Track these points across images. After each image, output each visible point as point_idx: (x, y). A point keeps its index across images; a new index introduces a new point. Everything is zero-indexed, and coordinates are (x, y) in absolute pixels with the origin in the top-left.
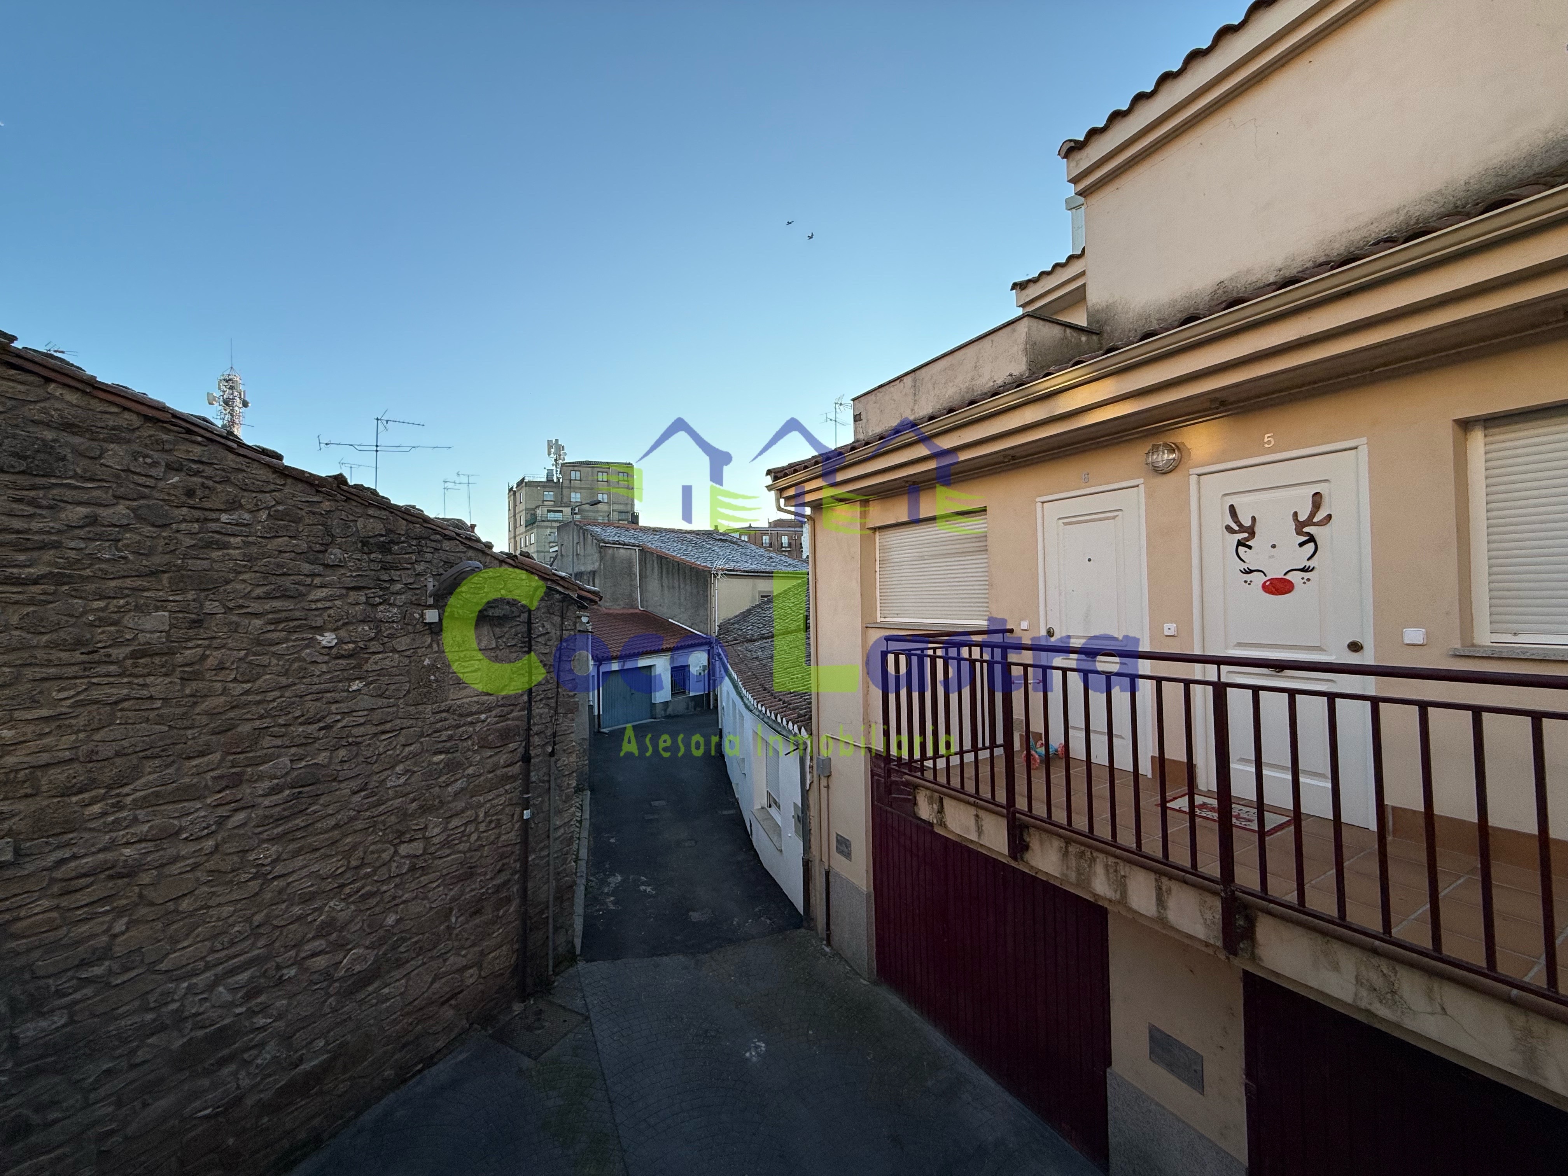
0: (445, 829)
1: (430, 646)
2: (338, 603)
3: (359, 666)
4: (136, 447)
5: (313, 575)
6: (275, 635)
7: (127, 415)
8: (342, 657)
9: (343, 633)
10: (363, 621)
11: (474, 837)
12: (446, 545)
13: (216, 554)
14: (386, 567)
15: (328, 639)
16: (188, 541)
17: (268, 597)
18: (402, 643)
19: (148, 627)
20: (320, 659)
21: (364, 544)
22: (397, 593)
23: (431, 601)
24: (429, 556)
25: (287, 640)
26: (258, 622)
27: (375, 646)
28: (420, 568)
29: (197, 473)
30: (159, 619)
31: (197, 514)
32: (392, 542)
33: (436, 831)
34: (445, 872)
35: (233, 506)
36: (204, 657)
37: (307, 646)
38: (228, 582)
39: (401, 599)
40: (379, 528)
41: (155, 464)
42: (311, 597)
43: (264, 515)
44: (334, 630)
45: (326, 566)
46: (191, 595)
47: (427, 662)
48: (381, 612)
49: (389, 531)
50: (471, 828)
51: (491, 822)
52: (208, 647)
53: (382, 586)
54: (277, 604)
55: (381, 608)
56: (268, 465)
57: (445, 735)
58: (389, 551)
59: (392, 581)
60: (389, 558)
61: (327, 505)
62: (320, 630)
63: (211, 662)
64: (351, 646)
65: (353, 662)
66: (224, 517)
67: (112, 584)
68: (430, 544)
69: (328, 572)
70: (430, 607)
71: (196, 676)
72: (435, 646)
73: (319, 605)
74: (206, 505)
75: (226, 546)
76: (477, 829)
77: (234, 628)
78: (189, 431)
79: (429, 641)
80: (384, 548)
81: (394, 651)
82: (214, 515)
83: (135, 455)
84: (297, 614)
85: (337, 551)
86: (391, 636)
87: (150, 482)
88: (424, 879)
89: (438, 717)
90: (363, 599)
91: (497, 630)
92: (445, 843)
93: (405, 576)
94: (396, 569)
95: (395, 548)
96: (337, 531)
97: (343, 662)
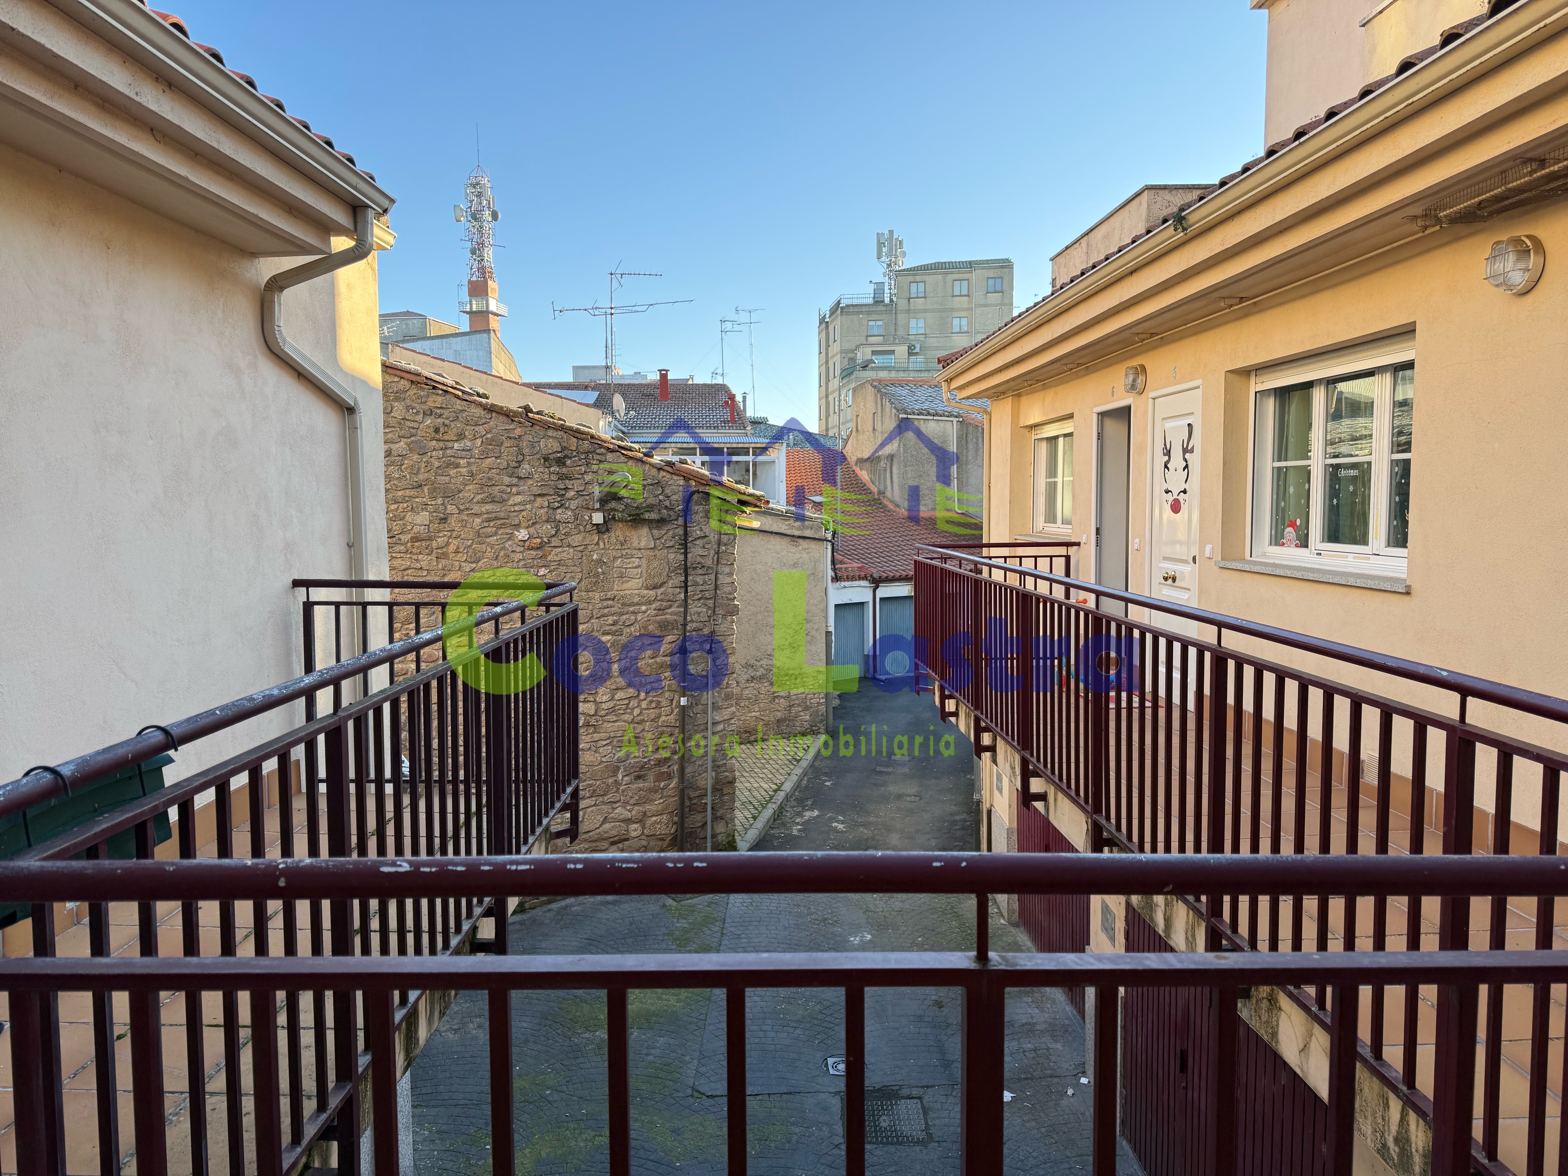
0: (612, 699)
1: (597, 544)
2: (528, 507)
3: (544, 557)
4: (408, 402)
5: (511, 486)
6: (489, 530)
7: (402, 382)
8: (532, 549)
9: (532, 530)
10: (547, 521)
11: (636, 712)
12: (610, 456)
13: (452, 472)
14: (562, 477)
15: (522, 534)
16: (437, 464)
17: (483, 502)
18: (576, 540)
19: (419, 522)
20: (518, 549)
21: (546, 459)
22: (571, 499)
23: (597, 506)
24: (595, 467)
25: (496, 534)
26: (478, 520)
27: (555, 542)
28: (588, 478)
29: (440, 416)
30: (423, 517)
31: (441, 444)
32: (566, 456)
33: (605, 698)
34: (612, 734)
35: (461, 437)
36: (448, 544)
37: (509, 539)
38: (460, 492)
39: (573, 504)
40: (556, 446)
41: (418, 413)
42: (511, 502)
43: (479, 442)
44: (527, 528)
45: (520, 478)
46: (440, 501)
47: (595, 557)
48: (560, 515)
49: (564, 449)
50: (634, 703)
51: (651, 702)
52: (450, 537)
53: (560, 493)
54: (489, 507)
55: (559, 511)
56: (481, 405)
57: (611, 620)
58: (564, 464)
59: (566, 489)
60: (564, 470)
61: (518, 431)
62: (517, 526)
63: (452, 548)
64: (539, 540)
65: (540, 553)
66: (456, 445)
67: (400, 493)
68: (597, 457)
69: (522, 482)
70: (597, 510)
71: (445, 555)
72: (601, 544)
73: (517, 508)
74: (446, 437)
75: (457, 466)
76: (639, 706)
77: (464, 524)
78: (434, 388)
79: (597, 538)
80: (561, 462)
81: (569, 546)
82: (450, 444)
83: (408, 408)
84: (502, 515)
85: (527, 466)
86: (567, 534)
87: (415, 425)
88: (596, 736)
89: (605, 603)
90: (546, 504)
91: (655, 532)
92: (612, 710)
93: (577, 485)
94: (570, 479)
95: (569, 462)
96: (526, 451)
97: (533, 553)
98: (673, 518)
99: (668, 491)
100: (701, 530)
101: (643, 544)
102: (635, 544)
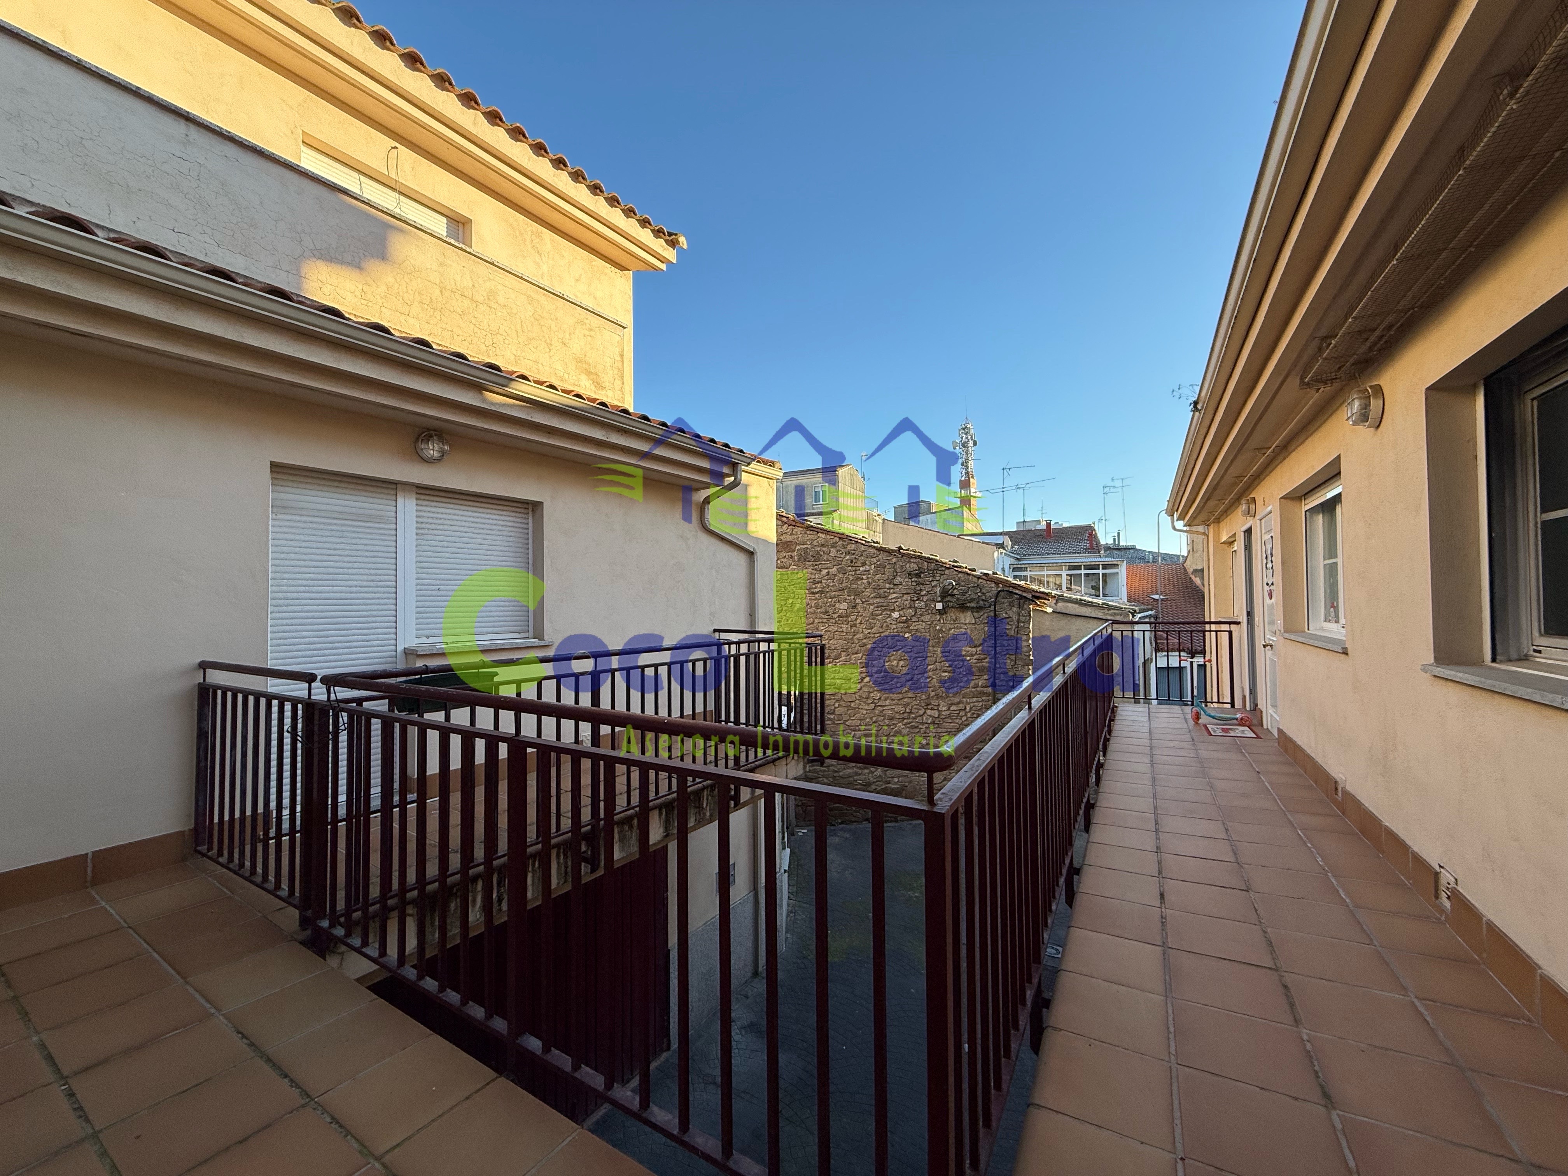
0: (949, 709)
1: (939, 620)
2: (899, 600)
3: (908, 627)
4: (838, 548)
5: (890, 589)
6: (877, 612)
7: (836, 538)
8: (901, 623)
9: (901, 612)
10: (910, 608)
11: (964, 719)
12: (947, 572)
13: (859, 582)
14: (919, 584)
15: (896, 615)
16: (851, 578)
17: (875, 597)
18: (927, 618)
19: (842, 608)
20: (894, 622)
21: (909, 574)
22: (924, 596)
23: (939, 599)
24: (938, 578)
25: (881, 614)
26: (872, 607)
27: (914, 619)
28: (933, 584)
29: (853, 554)
30: (844, 606)
31: (854, 568)
32: (921, 572)
33: (944, 709)
34: (949, 730)
35: (864, 564)
36: (856, 619)
37: (888, 618)
38: (863, 592)
39: (925, 599)
40: (916, 567)
41: (842, 554)
42: (890, 597)
43: (873, 566)
44: (899, 611)
45: (895, 585)
46: (852, 597)
47: (938, 628)
48: (917, 604)
49: (920, 568)
50: (962, 713)
51: (974, 714)
52: (858, 616)
53: (918, 593)
54: (877, 600)
55: (917, 602)
56: (874, 547)
58: (920, 577)
59: (921, 590)
60: (920, 580)
61: (894, 560)
62: (894, 611)
63: (858, 621)
64: (905, 618)
65: (906, 625)
66: (862, 569)
67: (833, 594)
68: (939, 572)
69: (896, 587)
70: (939, 602)
71: (855, 625)
72: (942, 621)
73: (893, 601)
74: (856, 565)
75: (862, 579)
76: (966, 715)
77: (865, 609)
78: (851, 540)
79: (939, 617)
80: (918, 576)
81: (922, 621)
82: (858, 568)
83: (838, 551)
84: (885, 604)
85: (899, 578)
86: (921, 615)
87: (841, 559)
88: (939, 730)
90: (909, 598)
91: (975, 614)
92: (949, 716)
93: (928, 588)
94: (923, 585)
95: (922, 575)
96: (898, 570)
97: (902, 625)
98: (987, 606)
99: (984, 591)
100: (1006, 613)
101: (967, 621)
102: (963, 621)
